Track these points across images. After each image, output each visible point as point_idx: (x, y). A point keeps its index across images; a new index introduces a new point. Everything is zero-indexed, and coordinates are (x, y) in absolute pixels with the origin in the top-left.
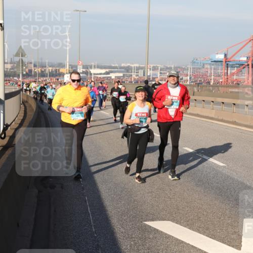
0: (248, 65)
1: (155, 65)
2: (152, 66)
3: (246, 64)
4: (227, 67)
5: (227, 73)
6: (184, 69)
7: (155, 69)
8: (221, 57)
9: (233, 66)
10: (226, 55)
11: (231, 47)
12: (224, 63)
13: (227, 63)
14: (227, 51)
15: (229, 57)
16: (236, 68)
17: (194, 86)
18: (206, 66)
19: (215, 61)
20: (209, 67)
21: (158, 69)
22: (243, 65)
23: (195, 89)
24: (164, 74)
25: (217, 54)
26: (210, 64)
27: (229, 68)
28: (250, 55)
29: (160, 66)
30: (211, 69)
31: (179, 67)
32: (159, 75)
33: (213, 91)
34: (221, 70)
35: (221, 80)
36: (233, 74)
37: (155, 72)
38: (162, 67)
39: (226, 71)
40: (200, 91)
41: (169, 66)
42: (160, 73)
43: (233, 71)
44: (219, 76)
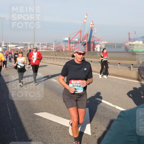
0: (79, 42)
1: (38, 43)
2: (37, 43)
3: (78, 42)
4: (70, 43)
5: (70, 46)
6: (51, 44)
7: (38, 44)
8: (67, 39)
9: (72, 43)
10: (69, 38)
11: (71, 35)
12: (68, 42)
13: (70, 41)
14: (70, 36)
15: (70, 39)
16: (74, 44)
17: (56, 52)
18: (61, 43)
19: (65, 41)
20: (62, 43)
21: (40, 44)
22: (76, 42)
23: (57, 53)
24: (43, 46)
25: (66, 38)
26: (63, 42)
27: (71, 44)
28: (79, 38)
29: (40, 43)
30: (63, 44)
31: (49, 44)
32: (40, 47)
33: (65, 54)
34: (68, 44)
35: (68, 49)
36: (72, 47)
37: (38, 46)
38: (42, 43)
39: (69, 45)
40: (58, 54)
41: (44, 43)
42: (41, 46)
43: (73, 45)
44: (67, 47)
